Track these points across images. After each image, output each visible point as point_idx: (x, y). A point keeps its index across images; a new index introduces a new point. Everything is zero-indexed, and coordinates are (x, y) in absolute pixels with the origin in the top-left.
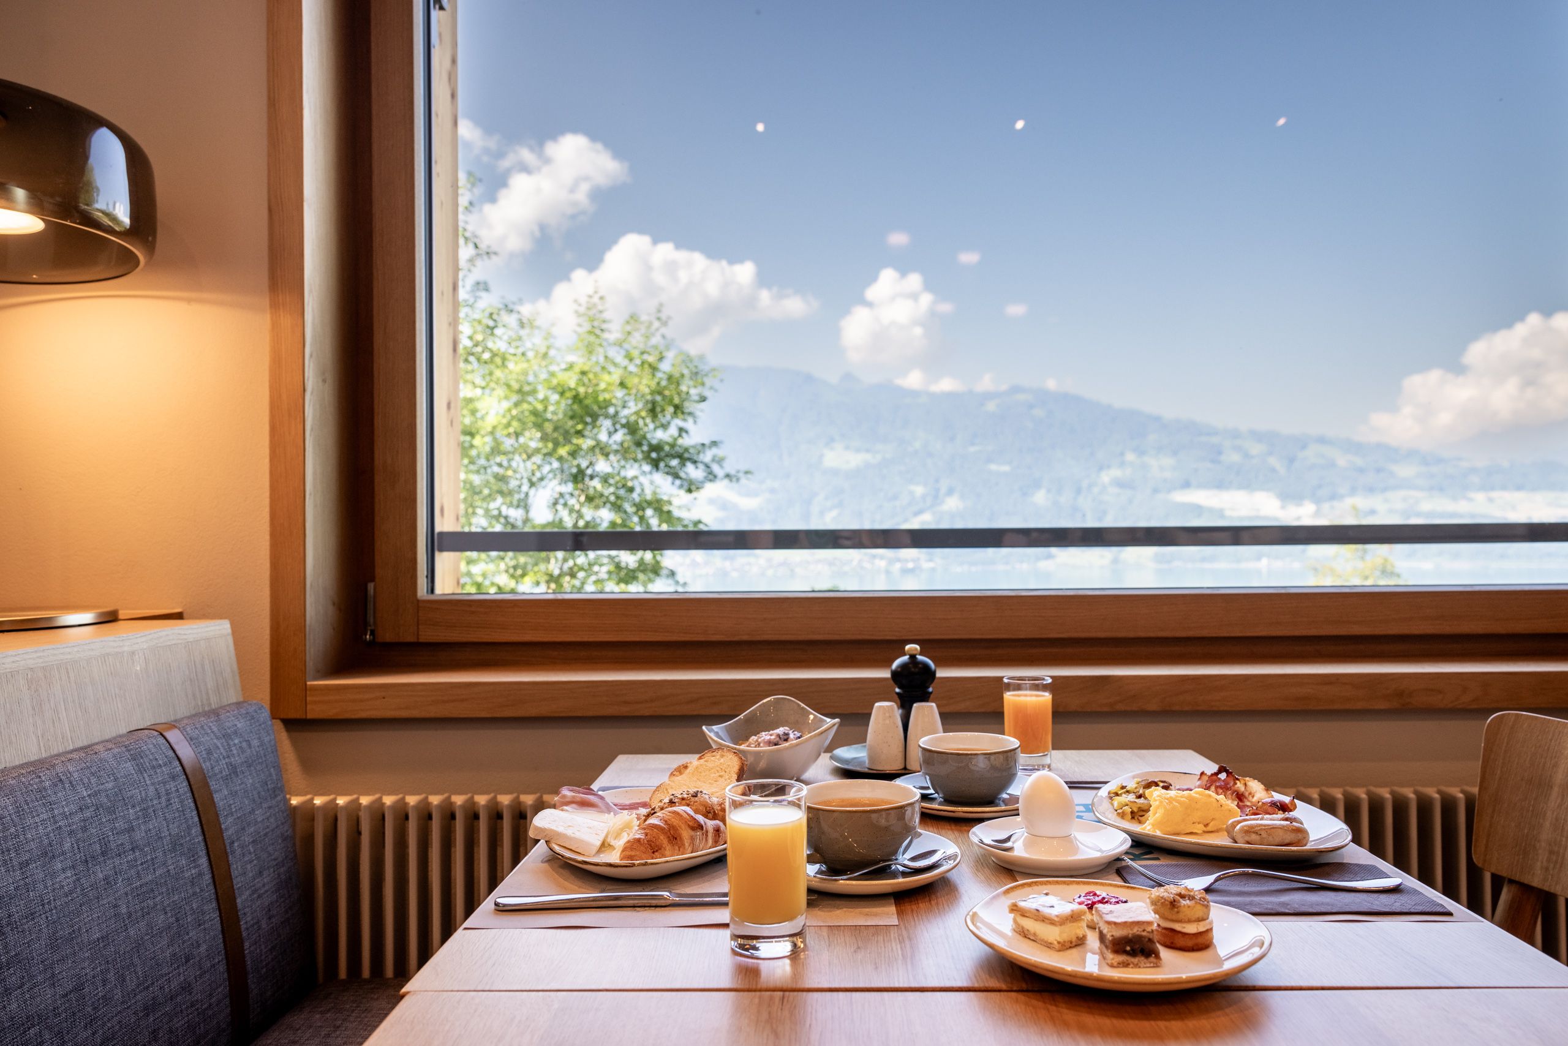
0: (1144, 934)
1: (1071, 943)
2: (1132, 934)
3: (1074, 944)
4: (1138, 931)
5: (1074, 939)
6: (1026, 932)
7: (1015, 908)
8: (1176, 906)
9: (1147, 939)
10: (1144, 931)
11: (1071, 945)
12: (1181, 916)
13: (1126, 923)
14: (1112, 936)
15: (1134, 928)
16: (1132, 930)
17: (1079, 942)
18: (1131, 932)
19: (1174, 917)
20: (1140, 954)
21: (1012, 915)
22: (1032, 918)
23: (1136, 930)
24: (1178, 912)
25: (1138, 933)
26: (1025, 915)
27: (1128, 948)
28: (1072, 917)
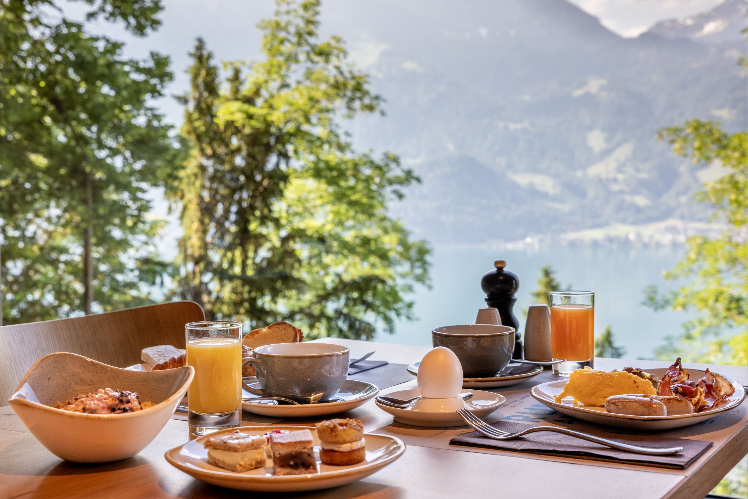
0: (305, 450)
1: (251, 465)
2: (295, 451)
3: (254, 467)
4: (300, 449)
5: (254, 463)
6: (217, 462)
7: (209, 444)
8: (335, 431)
9: (307, 455)
10: (304, 448)
11: (251, 468)
12: (339, 439)
13: (290, 443)
14: (279, 454)
15: (296, 446)
16: (295, 448)
17: (259, 466)
18: (294, 450)
19: (333, 440)
20: (302, 466)
21: (207, 450)
22: (221, 449)
23: (298, 449)
24: (336, 436)
25: (300, 450)
26: (217, 447)
27: (292, 463)
28: (252, 445)
